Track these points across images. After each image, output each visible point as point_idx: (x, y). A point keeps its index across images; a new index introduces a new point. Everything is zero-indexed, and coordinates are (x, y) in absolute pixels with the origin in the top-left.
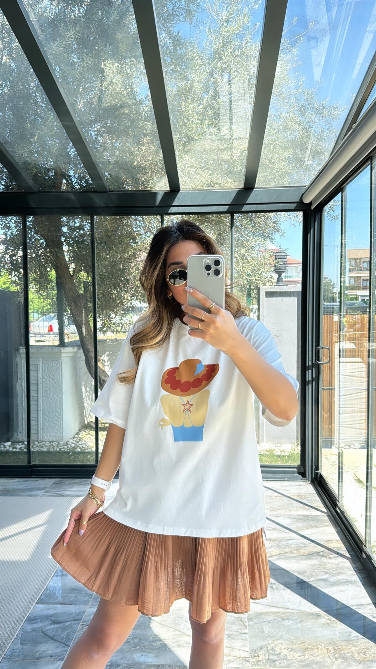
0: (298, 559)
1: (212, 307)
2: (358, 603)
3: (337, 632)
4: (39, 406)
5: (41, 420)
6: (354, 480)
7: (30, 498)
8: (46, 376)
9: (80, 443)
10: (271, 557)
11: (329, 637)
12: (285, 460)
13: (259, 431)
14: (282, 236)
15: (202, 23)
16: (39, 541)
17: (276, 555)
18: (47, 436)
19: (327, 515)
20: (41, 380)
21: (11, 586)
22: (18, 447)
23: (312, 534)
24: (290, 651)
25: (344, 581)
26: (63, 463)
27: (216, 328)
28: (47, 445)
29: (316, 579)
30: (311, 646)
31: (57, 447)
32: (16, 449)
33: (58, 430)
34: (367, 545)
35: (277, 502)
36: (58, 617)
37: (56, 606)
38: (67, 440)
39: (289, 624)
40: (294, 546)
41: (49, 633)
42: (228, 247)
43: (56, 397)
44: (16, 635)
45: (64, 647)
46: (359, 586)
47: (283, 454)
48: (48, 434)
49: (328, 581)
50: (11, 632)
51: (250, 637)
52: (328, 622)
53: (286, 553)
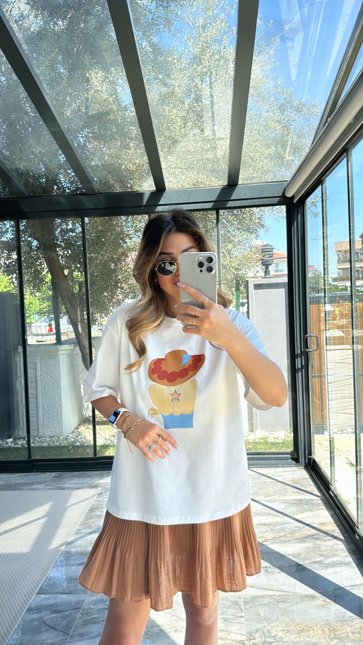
0: (292, 543)
1: (205, 301)
2: (353, 584)
3: (332, 613)
4: (38, 403)
5: (41, 416)
6: (347, 463)
7: (31, 492)
8: (44, 373)
9: (79, 437)
10: (266, 541)
11: (324, 618)
12: (279, 447)
13: (252, 419)
14: (266, 232)
15: (181, 32)
16: (39, 533)
17: (271, 539)
18: (47, 431)
19: (321, 499)
20: (40, 377)
21: (12, 578)
22: (20, 443)
23: (307, 517)
24: (286, 633)
25: (338, 562)
26: (64, 457)
27: (211, 323)
28: (47, 440)
29: (311, 561)
30: (306, 627)
31: (57, 442)
32: (18, 445)
33: (57, 426)
34: (360, 527)
35: (272, 487)
36: (58, 606)
37: (56, 595)
38: (67, 435)
39: (285, 606)
40: (288, 529)
41: (48, 622)
42: (215, 243)
43: (55, 394)
44: (16, 625)
45: (64, 635)
46: (353, 567)
47: (277, 441)
48: (48, 430)
49: (323, 563)
50: (12, 622)
51: (246, 621)
52: (323, 603)
53: (282, 536)
